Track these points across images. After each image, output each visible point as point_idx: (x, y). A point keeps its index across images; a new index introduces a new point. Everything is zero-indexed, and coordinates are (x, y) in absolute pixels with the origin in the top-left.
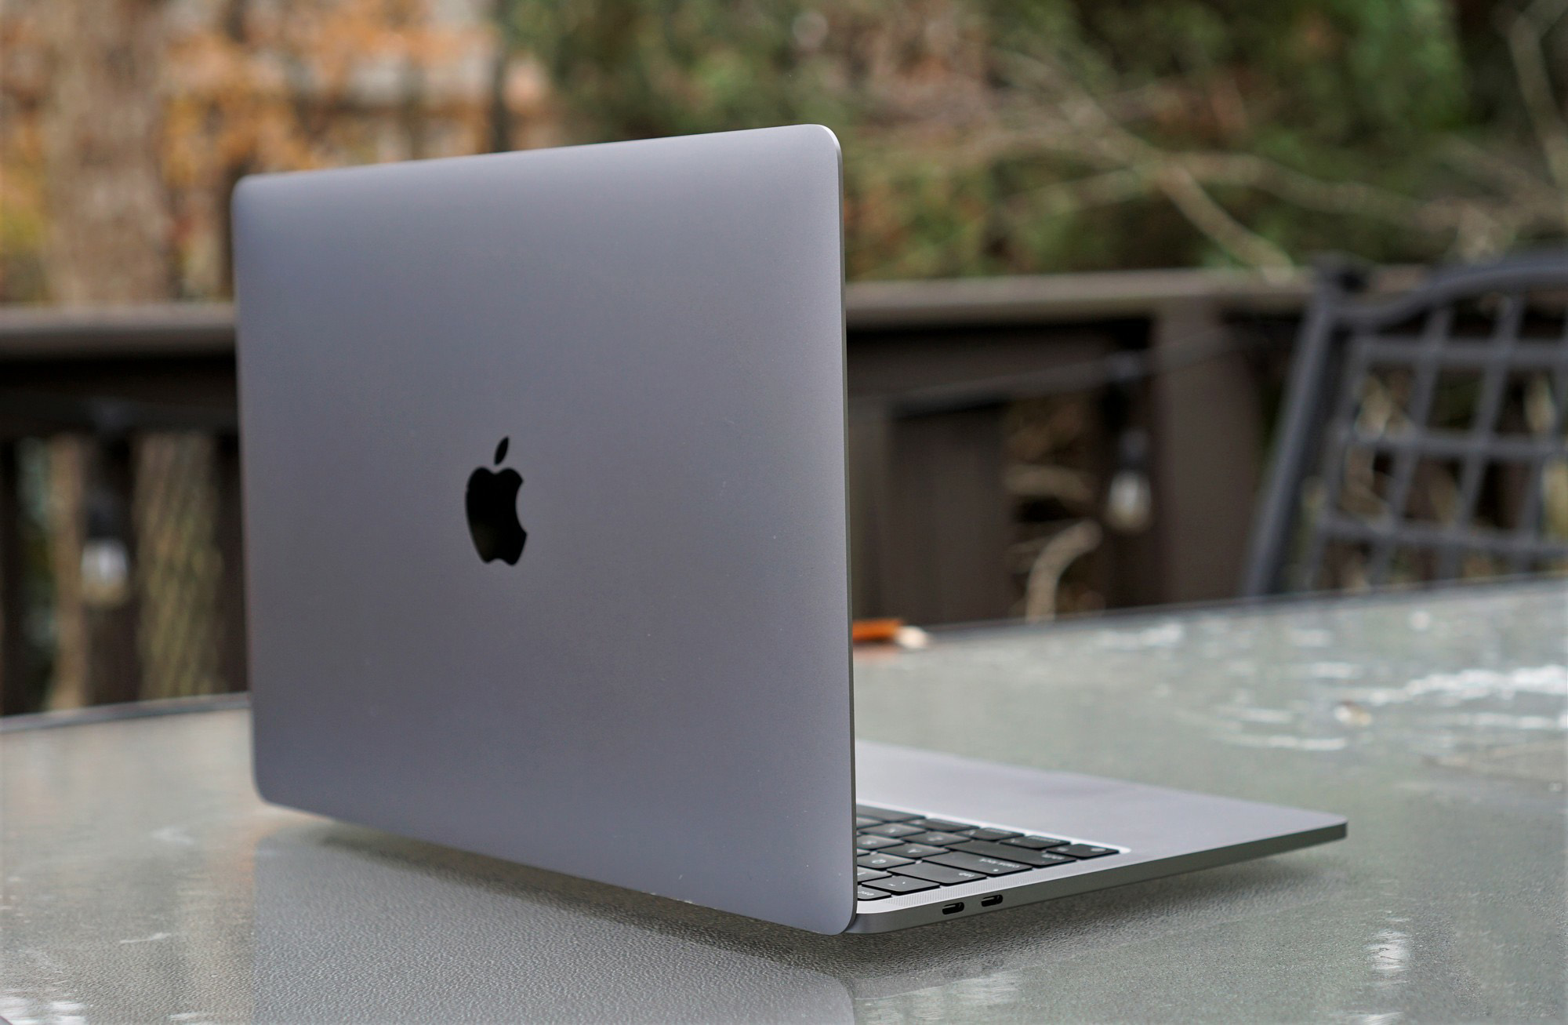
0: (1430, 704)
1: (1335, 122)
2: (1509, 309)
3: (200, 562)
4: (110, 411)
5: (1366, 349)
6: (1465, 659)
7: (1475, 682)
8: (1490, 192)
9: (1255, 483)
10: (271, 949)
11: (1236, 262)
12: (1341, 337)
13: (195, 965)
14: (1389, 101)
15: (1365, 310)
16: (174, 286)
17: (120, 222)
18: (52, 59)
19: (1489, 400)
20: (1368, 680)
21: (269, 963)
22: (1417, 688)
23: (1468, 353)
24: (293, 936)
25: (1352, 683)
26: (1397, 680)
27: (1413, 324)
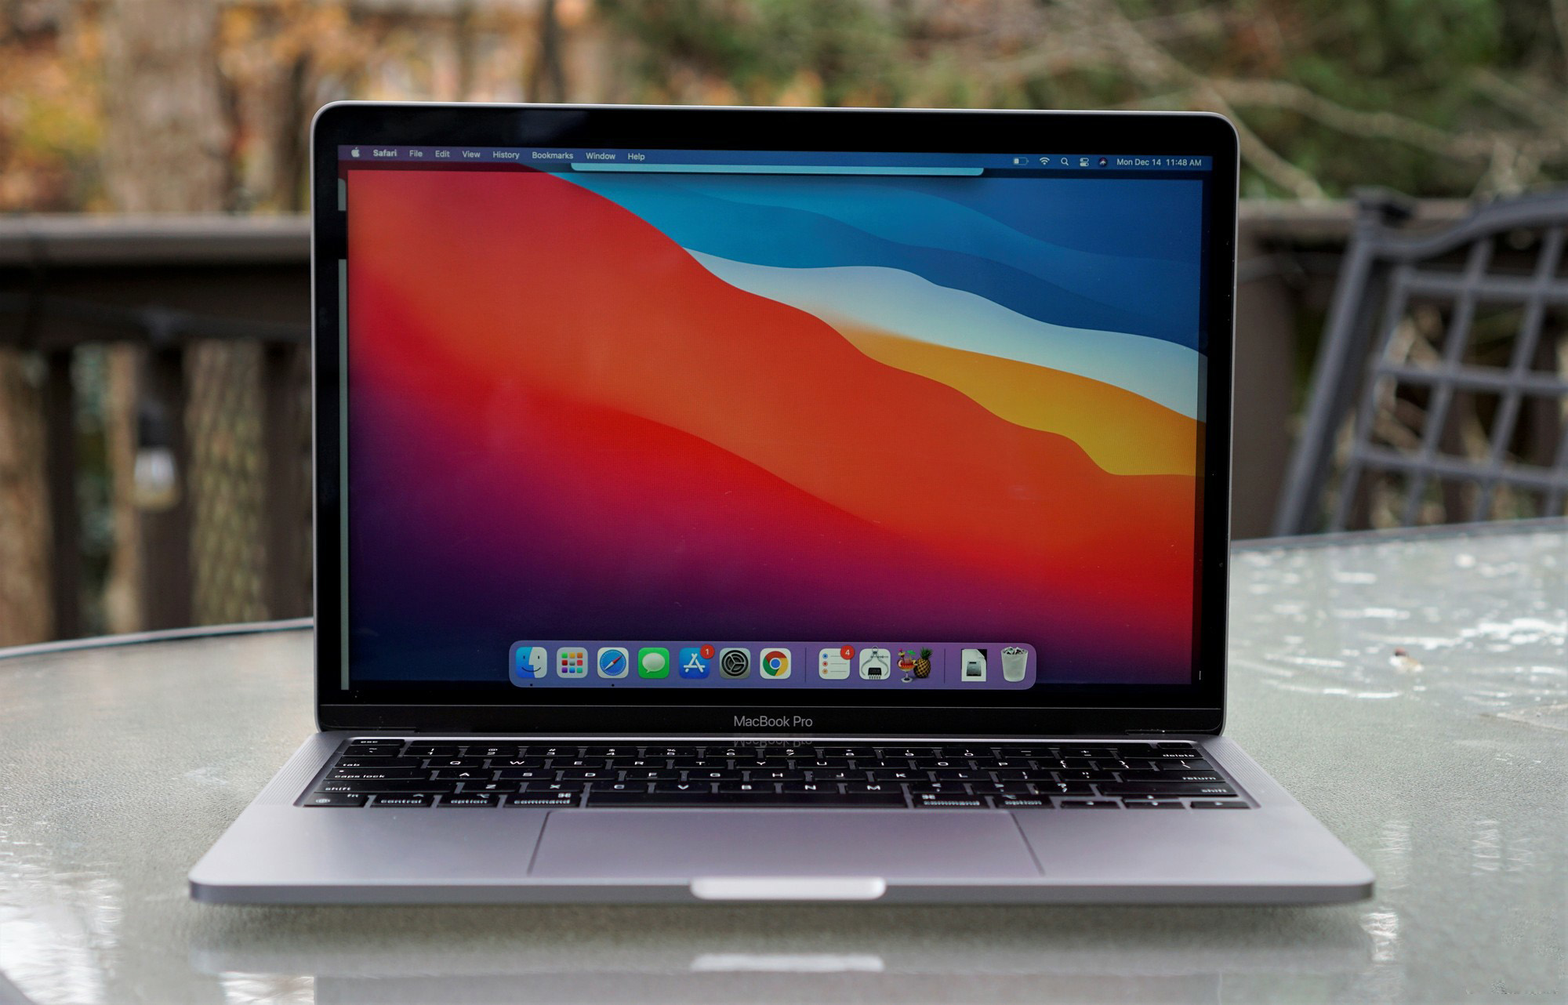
1: (1373, 55)
3: (252, 462)
4: (162, 320)
5: (1405, 280)
8: (1516, 121)
12: (1381, 268)
14: (1426, 35)
15: (1403, 244)
17: (176, 126)
20: (1418, 624)
23: (1510, 287)
25: (1401, 627)
26: (1447, 628)
27: (1455, 257)
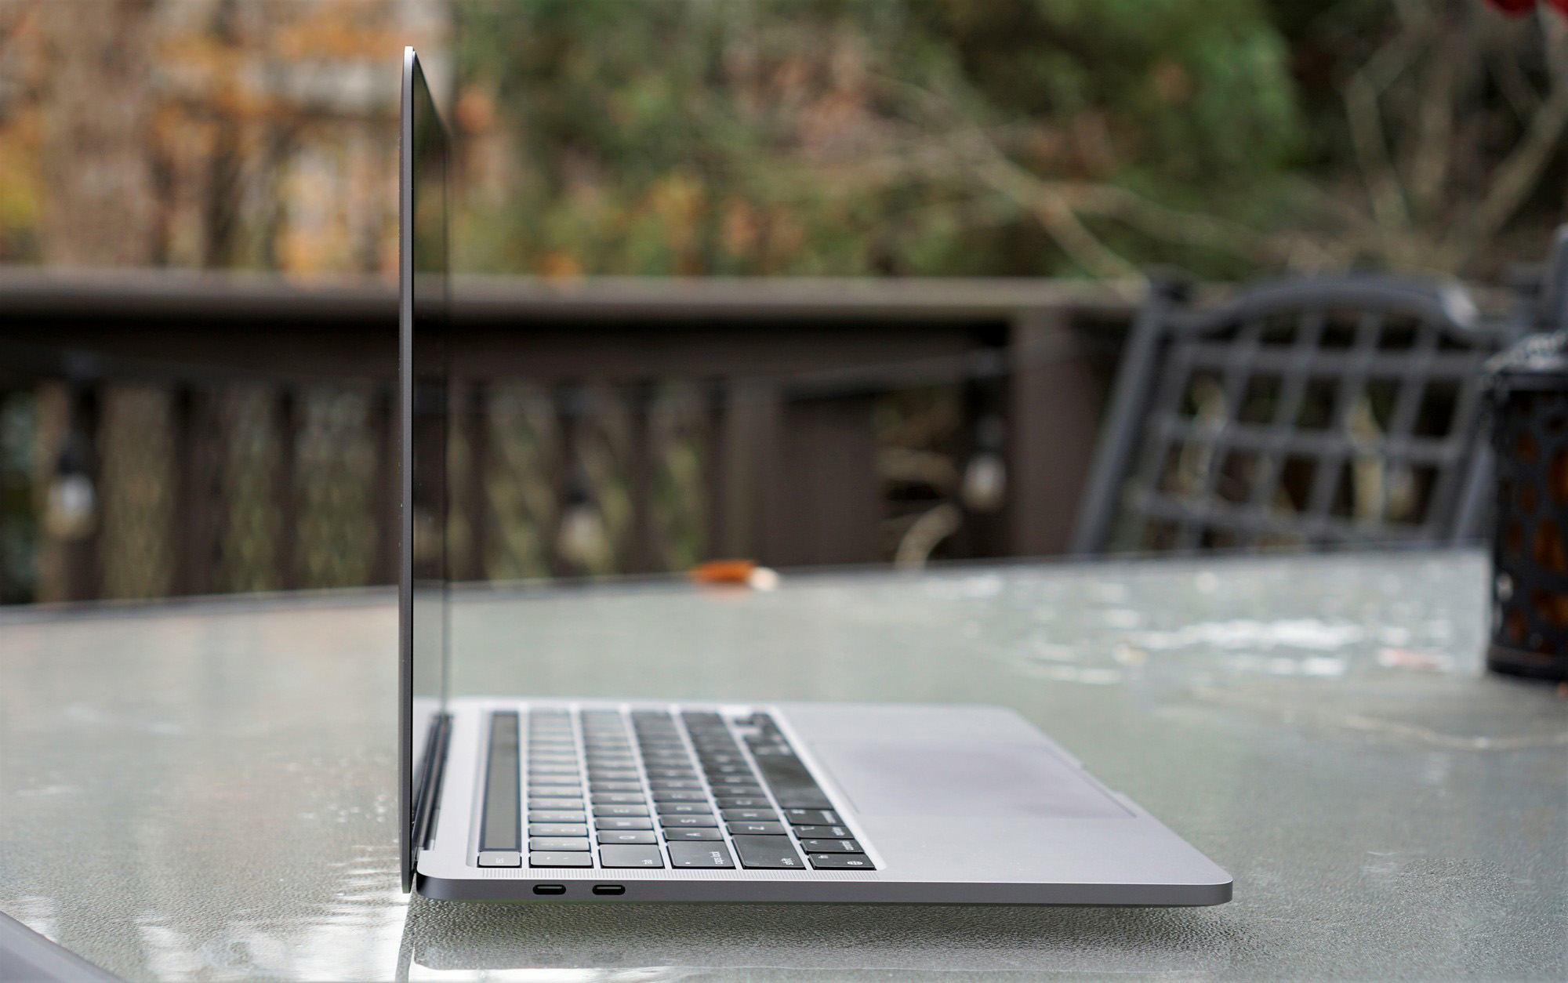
0: (1201, 648)
1: (1184, 162)
2: (1311, 325)
4: (82, 362)
5: (1188, 354)
6: (1237, 612)
7: (1242, 632)
8: (1326, 228)
9: (1086, 457)
10: (281, 888)
11: (1090, 276)
12: (1166, 342)
13: (203, 902)
15: (1187, 319)
16: (159, 254)
18: (51, 52)
19: (1292, 401)
20: (1152, 626)
21: (279, 903)
22: (1192, 634)
23: (1274, 360)
24: (305, 875)
25: (1135, 629)
26: (1174, 628)
27: (1227, 332)
